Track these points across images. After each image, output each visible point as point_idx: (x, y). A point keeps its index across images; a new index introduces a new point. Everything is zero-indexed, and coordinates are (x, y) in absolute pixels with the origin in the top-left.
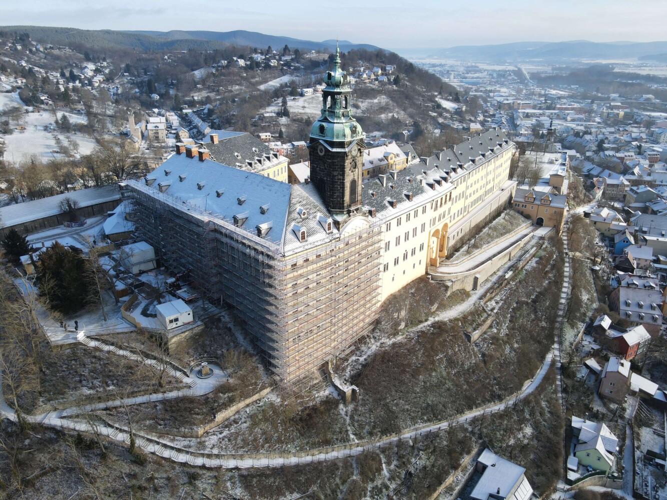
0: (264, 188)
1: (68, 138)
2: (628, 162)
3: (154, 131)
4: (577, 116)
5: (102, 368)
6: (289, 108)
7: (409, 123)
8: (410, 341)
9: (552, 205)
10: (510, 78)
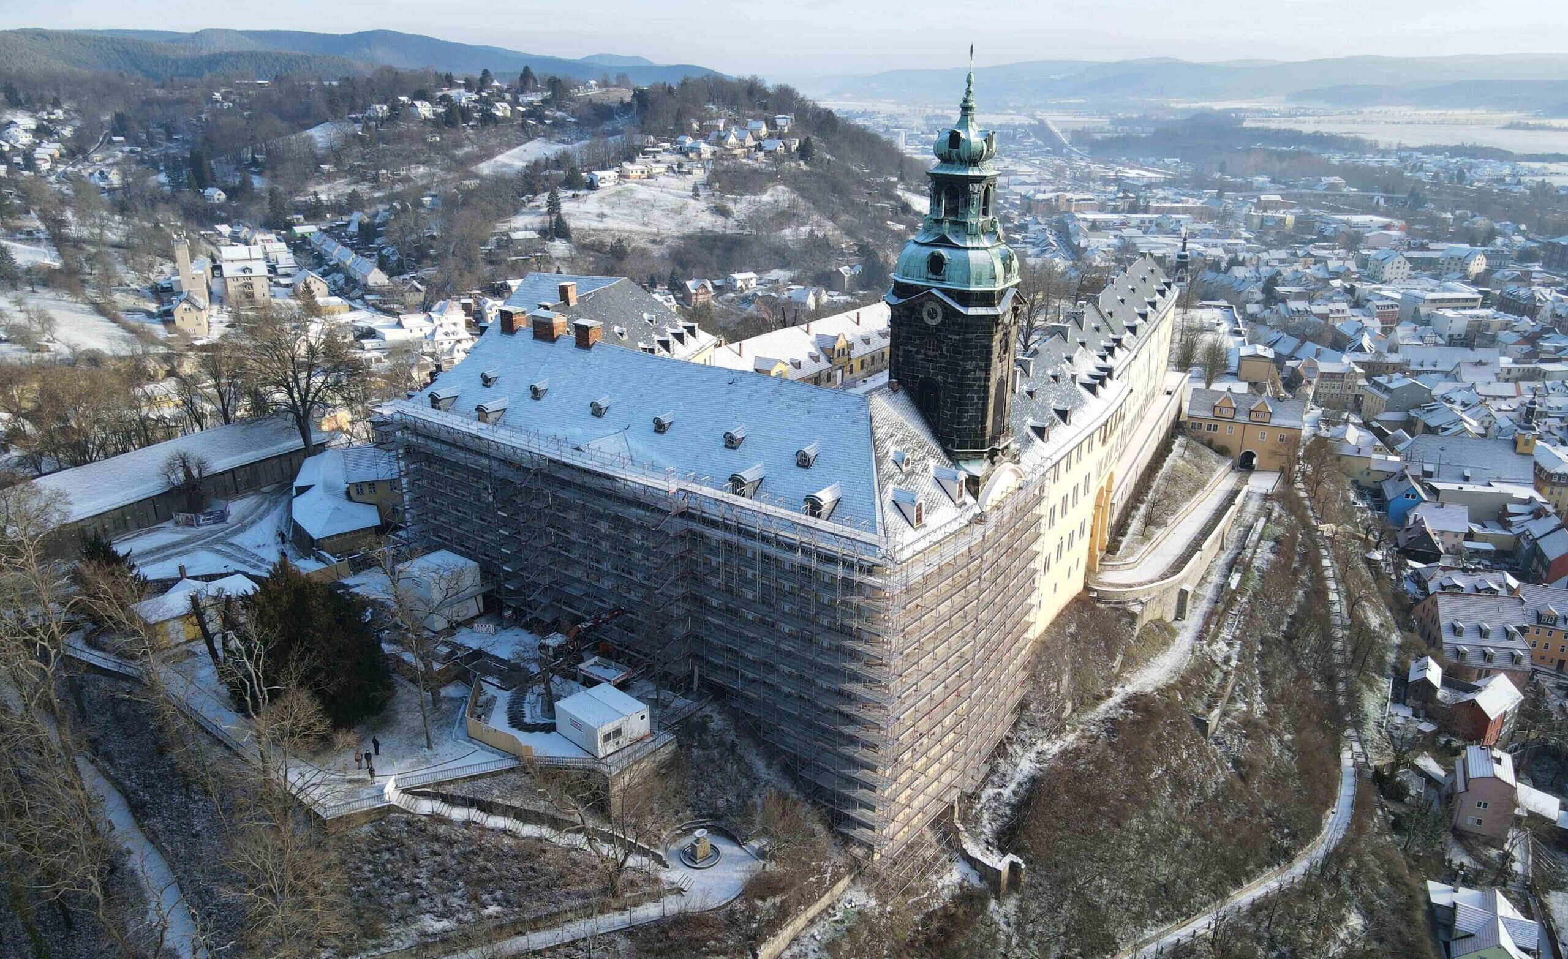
0: (790, 407)
1: (19, 302)
2: (1338, 325)
3: (242, 281)
4: (1198, 227)
5: (459, 863)
6: (566, 218)
7: (847, 248)
8: (1095, 742)
9: (1273, 421)
10: (1028, 142)
